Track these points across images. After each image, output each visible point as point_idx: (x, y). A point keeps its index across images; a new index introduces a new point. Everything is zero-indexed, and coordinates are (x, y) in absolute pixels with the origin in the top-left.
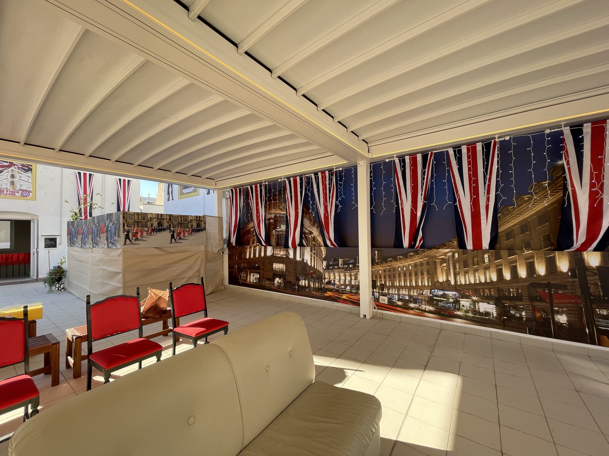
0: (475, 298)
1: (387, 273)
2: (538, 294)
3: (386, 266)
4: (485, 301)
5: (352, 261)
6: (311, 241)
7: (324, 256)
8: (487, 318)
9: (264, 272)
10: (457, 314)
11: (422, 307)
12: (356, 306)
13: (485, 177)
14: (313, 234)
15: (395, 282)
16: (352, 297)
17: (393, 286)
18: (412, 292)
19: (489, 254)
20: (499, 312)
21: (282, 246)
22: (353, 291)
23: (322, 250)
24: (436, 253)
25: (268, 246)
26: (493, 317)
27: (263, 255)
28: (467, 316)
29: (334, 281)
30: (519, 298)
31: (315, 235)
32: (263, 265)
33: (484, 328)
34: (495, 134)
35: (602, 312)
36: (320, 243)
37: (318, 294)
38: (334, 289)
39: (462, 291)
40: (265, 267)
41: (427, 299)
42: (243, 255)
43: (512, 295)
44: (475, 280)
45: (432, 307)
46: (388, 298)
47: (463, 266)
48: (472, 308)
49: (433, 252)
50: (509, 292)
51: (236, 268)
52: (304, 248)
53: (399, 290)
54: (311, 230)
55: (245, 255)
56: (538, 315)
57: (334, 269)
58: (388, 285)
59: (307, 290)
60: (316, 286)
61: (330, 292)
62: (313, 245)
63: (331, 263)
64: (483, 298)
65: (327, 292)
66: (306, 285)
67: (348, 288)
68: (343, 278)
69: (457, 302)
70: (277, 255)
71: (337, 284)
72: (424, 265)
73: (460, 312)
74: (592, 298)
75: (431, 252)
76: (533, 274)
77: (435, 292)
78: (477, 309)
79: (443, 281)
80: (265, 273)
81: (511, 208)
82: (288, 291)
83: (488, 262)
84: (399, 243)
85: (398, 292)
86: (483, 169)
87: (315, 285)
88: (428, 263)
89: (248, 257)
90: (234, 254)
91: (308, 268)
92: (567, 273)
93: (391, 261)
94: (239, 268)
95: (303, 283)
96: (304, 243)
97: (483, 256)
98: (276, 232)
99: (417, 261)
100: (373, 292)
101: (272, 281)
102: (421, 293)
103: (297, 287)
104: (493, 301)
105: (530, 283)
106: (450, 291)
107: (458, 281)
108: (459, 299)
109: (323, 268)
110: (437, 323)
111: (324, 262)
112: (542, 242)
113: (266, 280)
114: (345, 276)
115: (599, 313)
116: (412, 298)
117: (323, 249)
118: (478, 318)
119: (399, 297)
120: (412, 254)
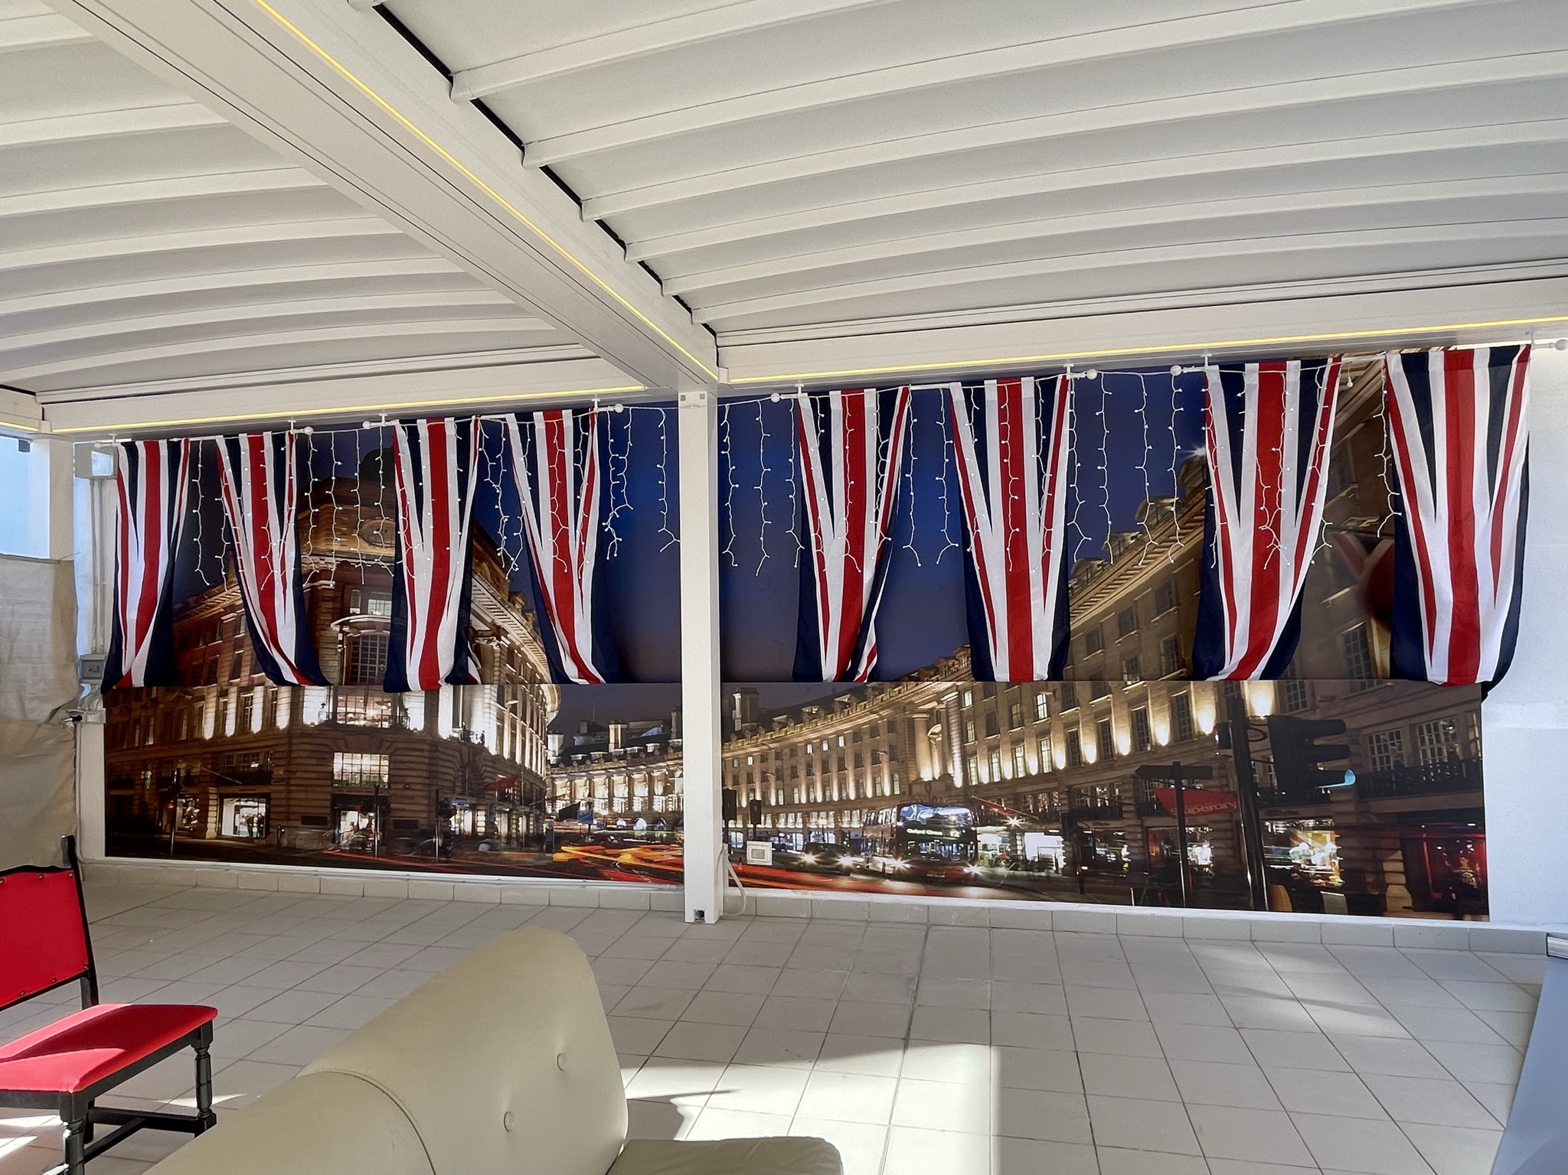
0: (1014, 822)
1: (772, 764)
2: (1155, 796)
3: (767, 742)
4: (1038, 827)
5: (654, 731)
6: (497, 664)
7: (551, 717)
8: (1043, 874)
9: (289, 792)
10: (969, 874)
11: (874, 865)
12: (668, 886)
13: (1040, 475)
14: (506, 637)
15: (796, 790)
16: (655, 855)
17: (789, 806)
18: (846, 819)
19: (1048, 694)
20: (1071, 855)
21: (372, 682)
22: (658, 834)
23: (543, 696)
24: (915, 693)
25: (307, 687)
26: (1057, 872)
27: (283, 721)
28: (993, 876)
29: (590, 804)
30: (1114, 811)
31: (514, 640)
32: (282, 762)
33: (1036, 904)
34: (1065, 361)
35: (1276, 827)
36: (534, 670)
37: (527, 859)
38: (589, 833)
39: (983, 803)
40: (295, 772)
42: (185, 727)
43: (1099, 805)
44: (1015, 770)
45: (902, 860)
46: (774, 846)
47: (984, 731)
48: (1007, 851)
49: (906, 692)
50: (1094, 797)
51: (148, 782)
52: (471, 690)
53: (809, 817)
54: (499, 622)
55: (196, 723)
56: (1155, 850)
57: (588, 762)
58: (773, 803)
59: (480, 849)
60: (520, 829)
61: (573, 846)
62: (507, 675)
63: (578, 741)
64: (1033, 821)
65: (563, 848)
66: (479, 830)
67: (642, 824)
68: (621, 791)
69: (969, 837)
70: (351, 719)
71: (600, 816)
72: (881, 731)
73: (979, 866)
74: (1258, 795)
75: (900, 690)
76: (1144, 743)
77: (910, 812)
78: (1019, 853)
79: (934, 778)
80: (292, 796)
81: (1099, 566)
82: (402, 859)
83: (1046, 716)
84: (807, 667)
85: (804, 823)
86: (1038, 454)
87: (514, 826)
88: (891, 726)
89: (208, 733)
90: (137, 721)
91: (490, 764)
92: (1212, 735)
93: (784, 725)
94: (160, 781)
95: (464, 821)
96: (473, 671)
97: (1033, 699)
98: (346, 629)
99: (861, 721)
100: (726, 830)
101: (329, 824)
102: (872, 818)
103: (441, 841)
104: (1056, 827)
105: (1137, 768)
106: (953, 806)
107: (973, 774)
108: (976, 827)
109: (548, 762)
110: (917, 908)
111: (554, 739)
112: (1163, 658)
113: (299, 824)
114: (630, 784)
115: (1270, 831)
116: (846, 839)
117: (549, 692)
118: (1021, 878)
119: (806, 838)
120: (845, 699)
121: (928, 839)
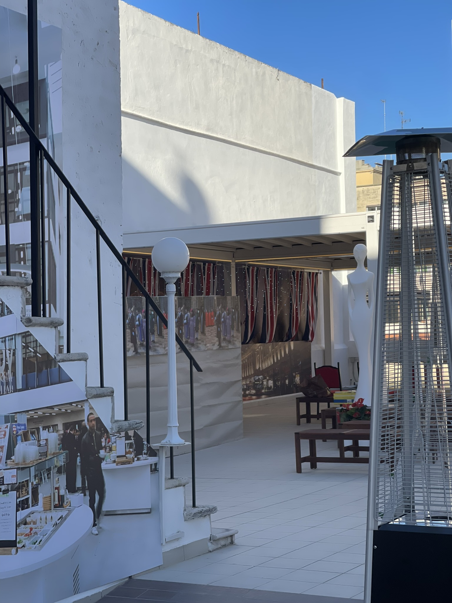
0: (268, 378)
2: (282, 369)
10: (263, 392)
11: (251, 393)
20: (274, 385)
26: (272, 389)
30: (278, 373)
33: (270, 398)
35: (294, 374)
39: (264, 374)
41: (253, 385)
50: (276, 370)
56: (283, 381)
74: (292, 367)
76: (281, 356)
77: (255, 378)
78: (268, 386)
79: (258, 369)
88: (253, 355)
104: (272, 378)
105: (281, 363)
107: (263, 367)
108: (263, 380)
121: (257, 384)
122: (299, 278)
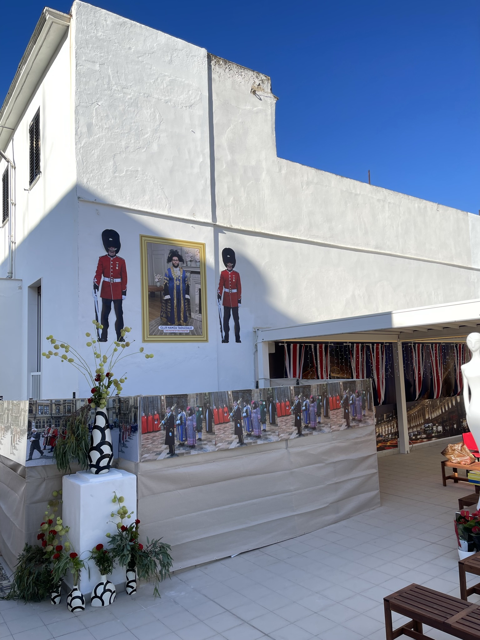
0: (437, 425)
5: (391, 415)
8: (440, 434)
20: (443, 430)
24: (425, 402)
26: (442, 433)
28: (435, 435)
29: (382, 433)
33: (441, 439)
38: (382, 440)
39: (433, 422)
41: (423, 431)
43: (445, 420)
44: (436, 415)
45: (425, 435)
46: (409, 436)
47: (433, 408)
48: (437, 430)
50: (444, 418)
53: (413, 429)
56: (451, 427)
57: (381, 423)
61: (380, 443)
63: (379, 419)
65: (378, 444)
67: (390, 436)
68: (387, 429)
69: (432, 429)
71: (384, 435)
75: (423, 402)
76: (448, 408)
77: (426, 425)
79: (428, 418)
83: (439, 404)
88: (422, 409)
102: (421, 428)
104: (441, 425)
105: (448, 412)
106: (430, 423)
107: (432, 416)
108: (433, 426)
110: (428, 444)
114: (388, 427)
116: (418, 433)
118: (438, 435)
119: (413, 434)
120: (416, 404)
121: (428, 430)
122: (462, 350)
